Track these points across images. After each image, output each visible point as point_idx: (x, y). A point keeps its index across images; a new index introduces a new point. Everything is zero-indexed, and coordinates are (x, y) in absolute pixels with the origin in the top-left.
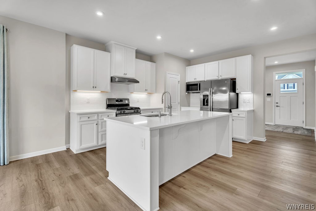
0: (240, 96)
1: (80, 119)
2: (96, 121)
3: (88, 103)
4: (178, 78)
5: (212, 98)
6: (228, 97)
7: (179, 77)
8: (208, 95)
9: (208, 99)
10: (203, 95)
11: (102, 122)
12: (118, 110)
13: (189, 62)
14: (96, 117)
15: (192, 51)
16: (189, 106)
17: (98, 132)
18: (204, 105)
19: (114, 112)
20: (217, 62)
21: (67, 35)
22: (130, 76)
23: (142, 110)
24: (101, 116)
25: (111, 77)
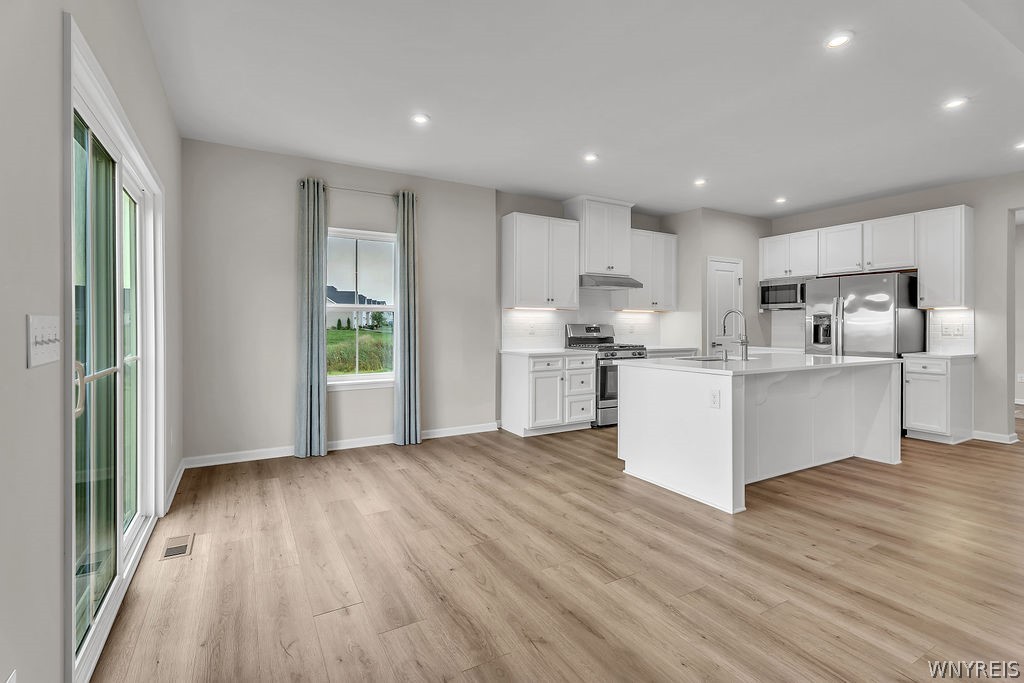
0: (933, 319)
1: (534, 366)
2: (560, 373)
3: (532, 334)
4: (739, 270)
5: (843, 324)
6: (892, 321)
7: (740, 267)
8: (829, 317)
9: (829, 326)
10: (815, 316)
11: (571, 375)
12: (600, 350)
13: (769, 225)
14: (560, 364)
15: (781, 201)
16: (768, 345)
17: (563, 396)
18: (816, 340)
19: (592, 355)
20: (857, 226)
21: (497, 191)
22: (622, 270)
23: (650, 352)
24: (570, 361)
25: (581, 277)
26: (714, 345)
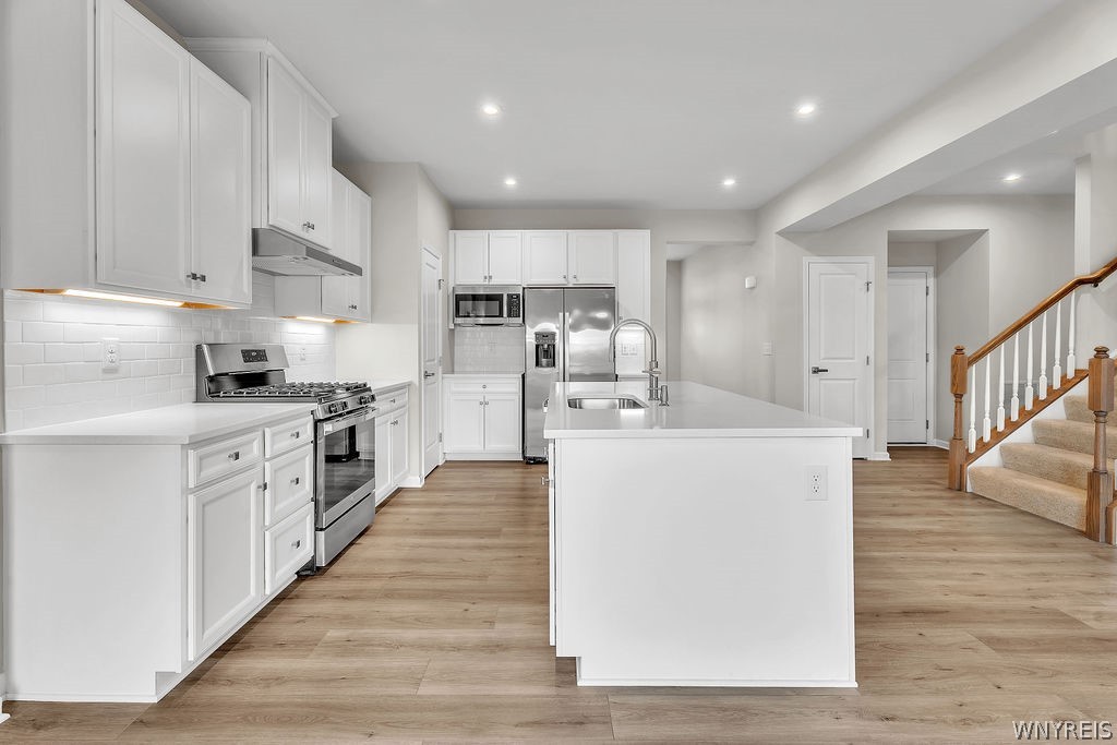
4: (439, 268)
7: (440, 265)
8: (552, 336)
9: (553, 345)
10: (536, 334)
11: (276, 470)
13: (453, 215)
14: (256, 449)
17: (262, 528)
18: (539, 363)
20: (562, 233)
25: (255, 232)
26: (426, 376)
